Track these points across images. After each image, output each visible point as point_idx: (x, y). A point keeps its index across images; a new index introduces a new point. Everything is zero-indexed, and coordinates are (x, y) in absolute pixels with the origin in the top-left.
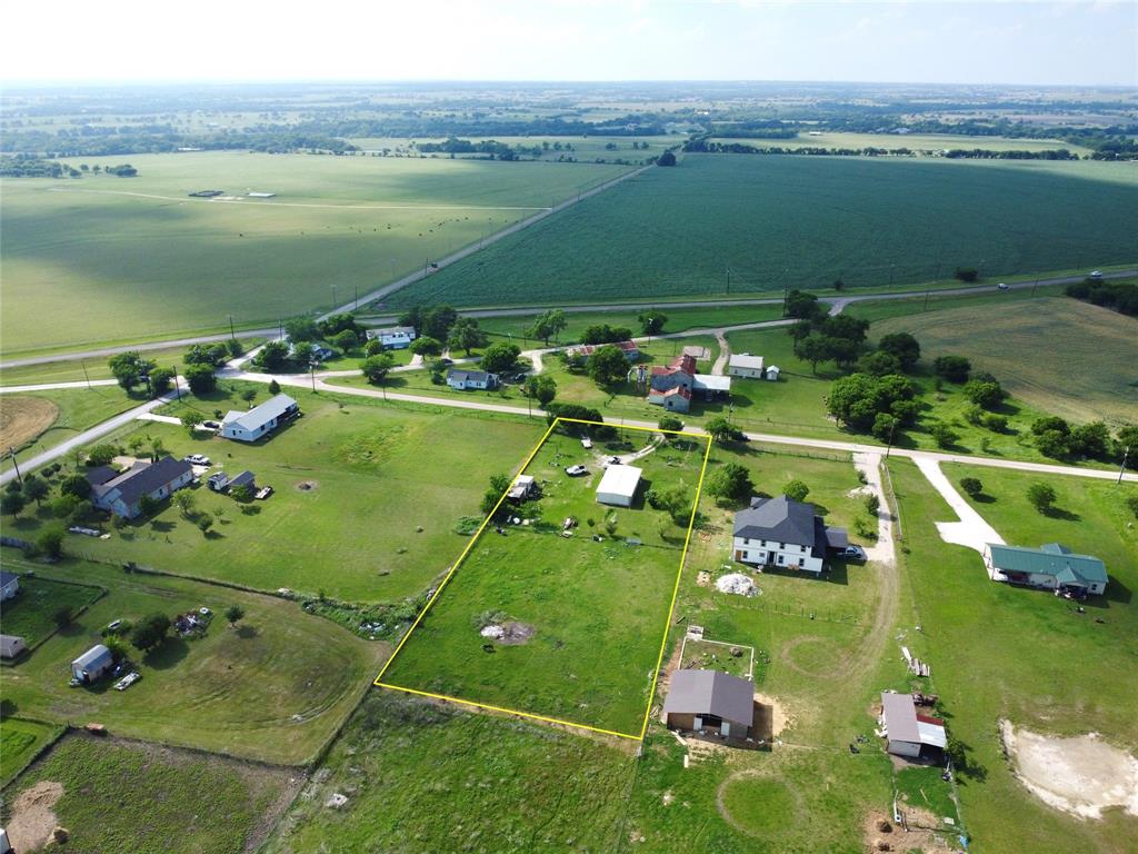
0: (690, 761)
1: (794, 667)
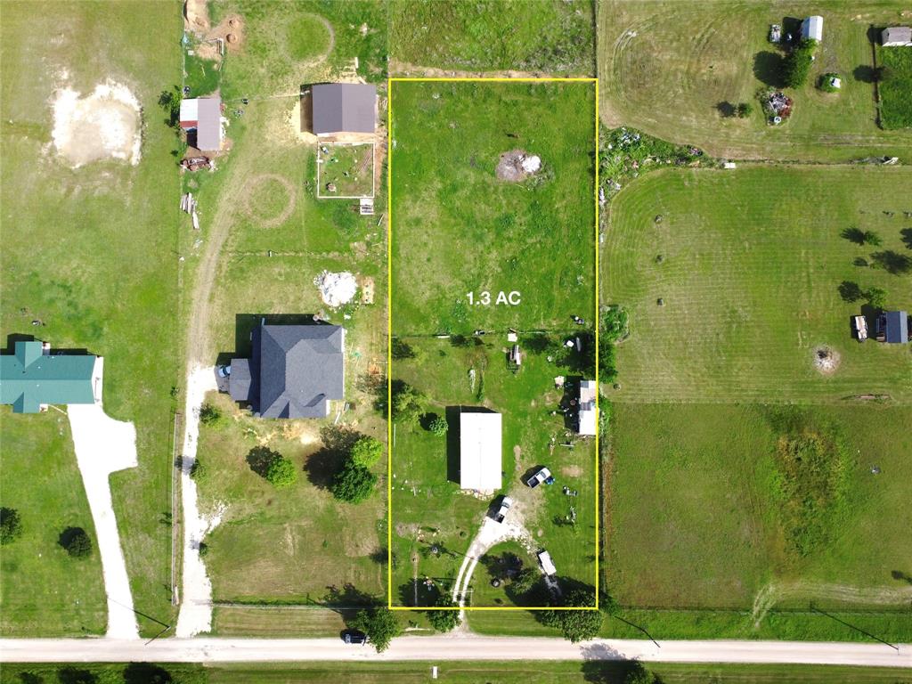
0: (354, 64)
1: (286, 182)
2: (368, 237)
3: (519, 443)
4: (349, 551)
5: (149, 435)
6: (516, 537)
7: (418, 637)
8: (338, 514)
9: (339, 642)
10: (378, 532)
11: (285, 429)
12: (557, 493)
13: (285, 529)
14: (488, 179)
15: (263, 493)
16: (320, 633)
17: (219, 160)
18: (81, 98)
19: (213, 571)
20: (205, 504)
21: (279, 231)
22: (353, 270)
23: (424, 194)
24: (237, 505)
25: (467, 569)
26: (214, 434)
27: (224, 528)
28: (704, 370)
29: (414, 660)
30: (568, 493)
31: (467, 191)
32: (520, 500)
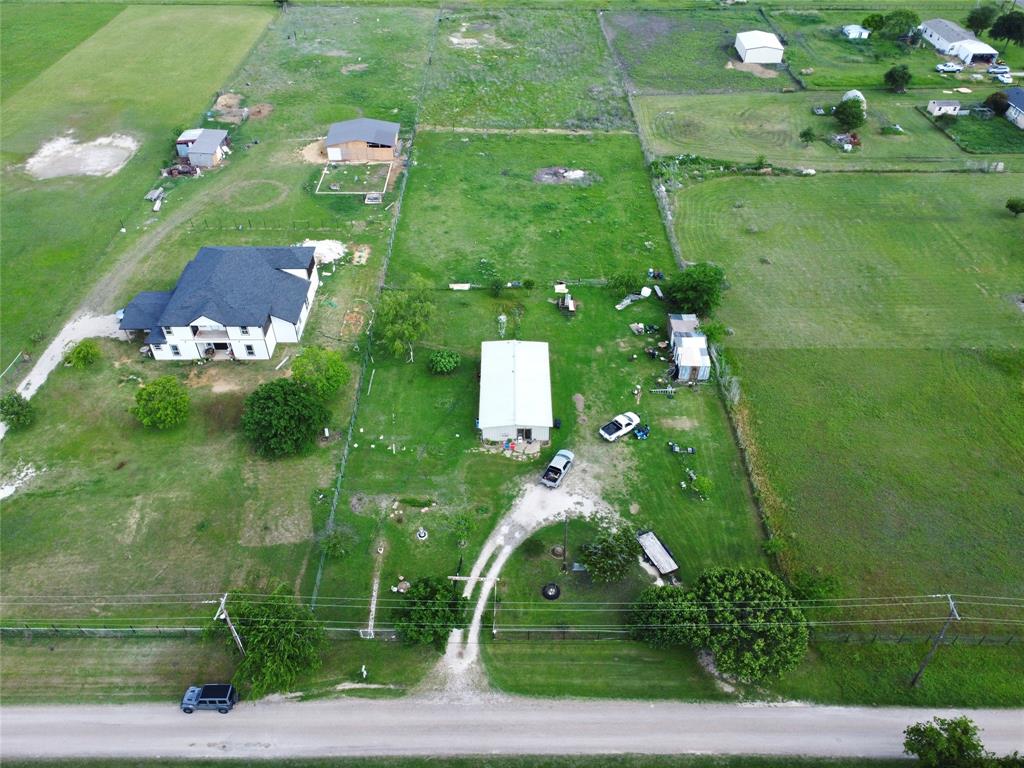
1: (281, 184)
2: (370, 218)
3: (580, 391)
4: (249, 537)
6: (587, 514)
7: (364, 701)
8: (243, 481)
9: (167, 714)
10: (313, 505)
11: (192, 375)
12: (657, 451)
13: (132, 503)
14: (524, 183)
15: (115, 453)
16: (129, 693)
17: (207, 172)
18: (76, 143)
21: (258, 214)
22: (344, 240)
23: (445, 191)
24: (56, 471)
25: (488, 566)
26: (71, 382)
27: (16, 502)
28: (856, 317)
29: (344, 758)
30: (677, 449)
31: (498, 189)
32: (588, 461)
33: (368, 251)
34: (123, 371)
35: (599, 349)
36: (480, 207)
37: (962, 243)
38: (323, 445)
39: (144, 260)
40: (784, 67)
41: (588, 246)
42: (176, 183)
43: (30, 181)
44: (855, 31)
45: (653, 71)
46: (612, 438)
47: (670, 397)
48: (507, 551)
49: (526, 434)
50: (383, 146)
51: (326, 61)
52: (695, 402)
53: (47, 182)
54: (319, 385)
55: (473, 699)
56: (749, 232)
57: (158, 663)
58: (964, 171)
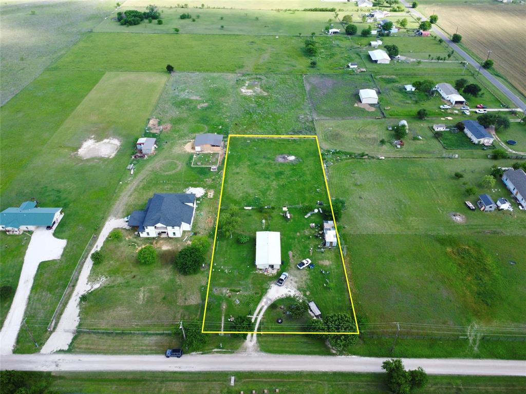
1: (178, 162)
2: (213, 177)
3: (291, 250)
4: (180, 302)
5: (73, 245)
6: (292, 295)
7: (221, 354)
8: (176, 282)
9: (161, 358)
10: (201, 291)
11: (154, 243)
12: (317, 273)
13: (140, 290)
14: (272, 162)
15: (132, 272)
16: (148, 352)
17: (149, 157)
18: (96, 142)
19: (84, 313)
20: (93, 277)
21: (170, 175)
22: (204, 188)
23: (241, 166)
24: (113, 278)
25: (259, 313)
26: (112, 246)
27: (101, 289)
28: (392, 221)
29: (217, 371)
30: (324, 272)
31: (262, 165)
32: (293, 276)
33: (213, 192)
34: (130, 241)
35: (298, 234)
36: (255, 173)
37: (436, 190)
38: (202, 269)
39: (131, 195)
40: (377, 106)
41: (296, 191)
42: (138, 161)
43: (80, 160)
44: (409, 88)
45: (324, 108)
46: (302, 268)
47: (322, 253)
48: (265, 307)
49: (272, 266)
50: (217, 146)
51: (191, 102)
52: (330, 255)
53: (88, 160)
54: (201, 249)
55: (255, 354)
56: (356, 185)
57: (156, 343)
58: (442, 158)
